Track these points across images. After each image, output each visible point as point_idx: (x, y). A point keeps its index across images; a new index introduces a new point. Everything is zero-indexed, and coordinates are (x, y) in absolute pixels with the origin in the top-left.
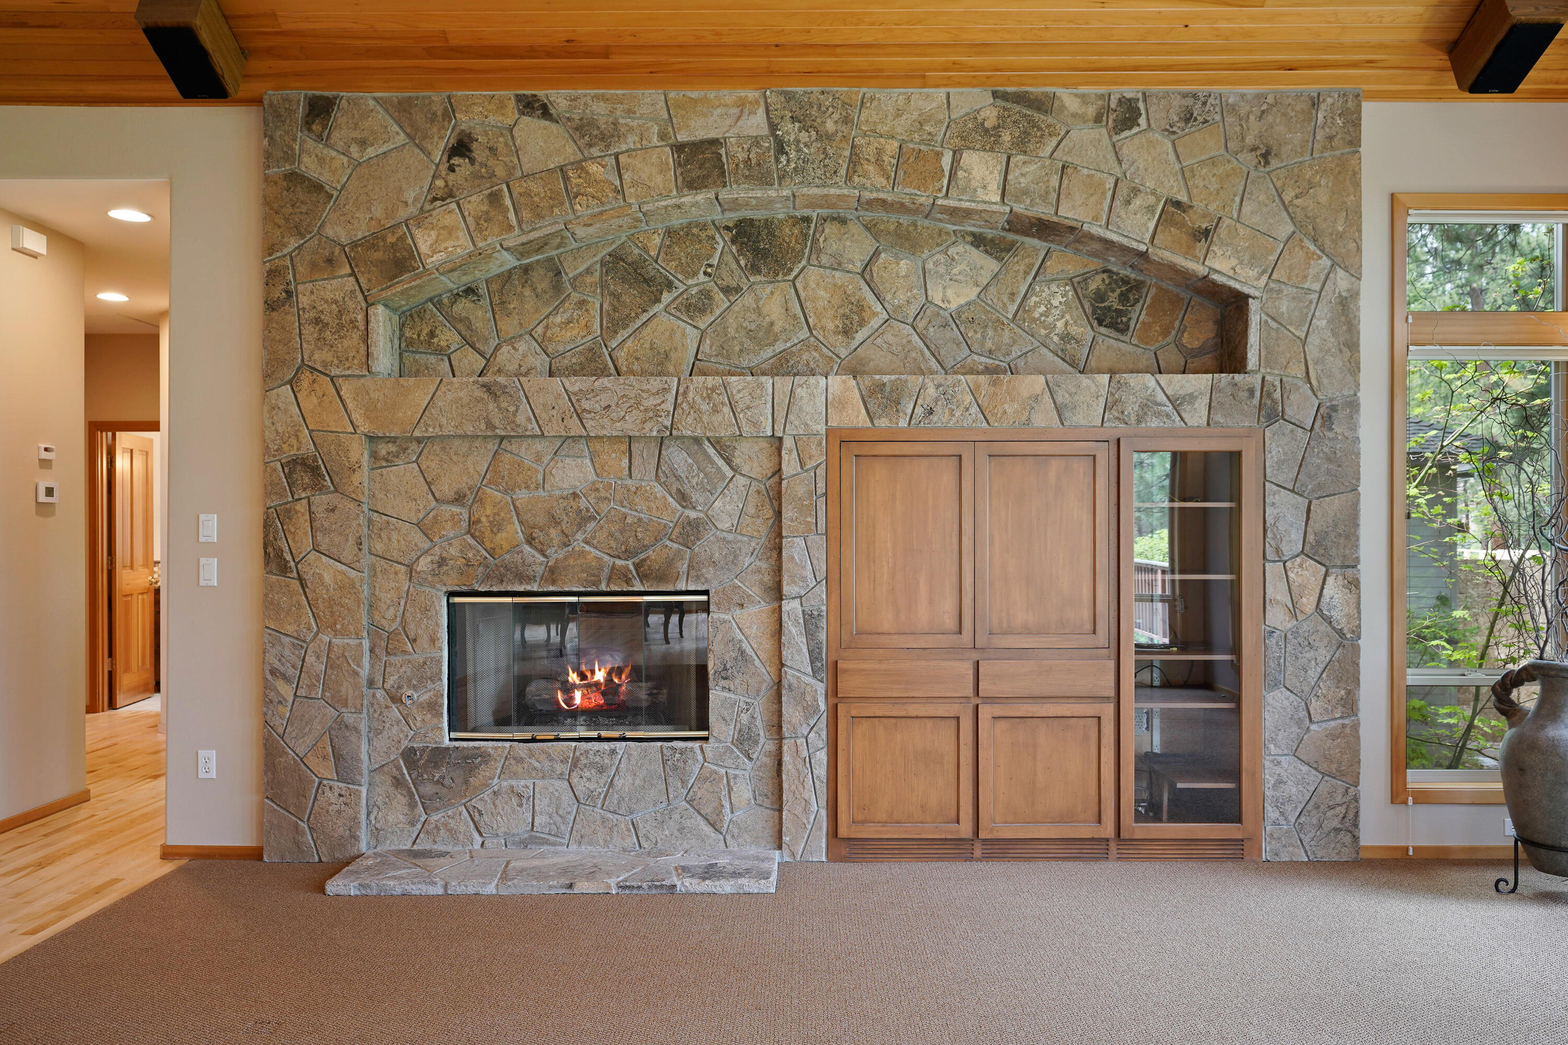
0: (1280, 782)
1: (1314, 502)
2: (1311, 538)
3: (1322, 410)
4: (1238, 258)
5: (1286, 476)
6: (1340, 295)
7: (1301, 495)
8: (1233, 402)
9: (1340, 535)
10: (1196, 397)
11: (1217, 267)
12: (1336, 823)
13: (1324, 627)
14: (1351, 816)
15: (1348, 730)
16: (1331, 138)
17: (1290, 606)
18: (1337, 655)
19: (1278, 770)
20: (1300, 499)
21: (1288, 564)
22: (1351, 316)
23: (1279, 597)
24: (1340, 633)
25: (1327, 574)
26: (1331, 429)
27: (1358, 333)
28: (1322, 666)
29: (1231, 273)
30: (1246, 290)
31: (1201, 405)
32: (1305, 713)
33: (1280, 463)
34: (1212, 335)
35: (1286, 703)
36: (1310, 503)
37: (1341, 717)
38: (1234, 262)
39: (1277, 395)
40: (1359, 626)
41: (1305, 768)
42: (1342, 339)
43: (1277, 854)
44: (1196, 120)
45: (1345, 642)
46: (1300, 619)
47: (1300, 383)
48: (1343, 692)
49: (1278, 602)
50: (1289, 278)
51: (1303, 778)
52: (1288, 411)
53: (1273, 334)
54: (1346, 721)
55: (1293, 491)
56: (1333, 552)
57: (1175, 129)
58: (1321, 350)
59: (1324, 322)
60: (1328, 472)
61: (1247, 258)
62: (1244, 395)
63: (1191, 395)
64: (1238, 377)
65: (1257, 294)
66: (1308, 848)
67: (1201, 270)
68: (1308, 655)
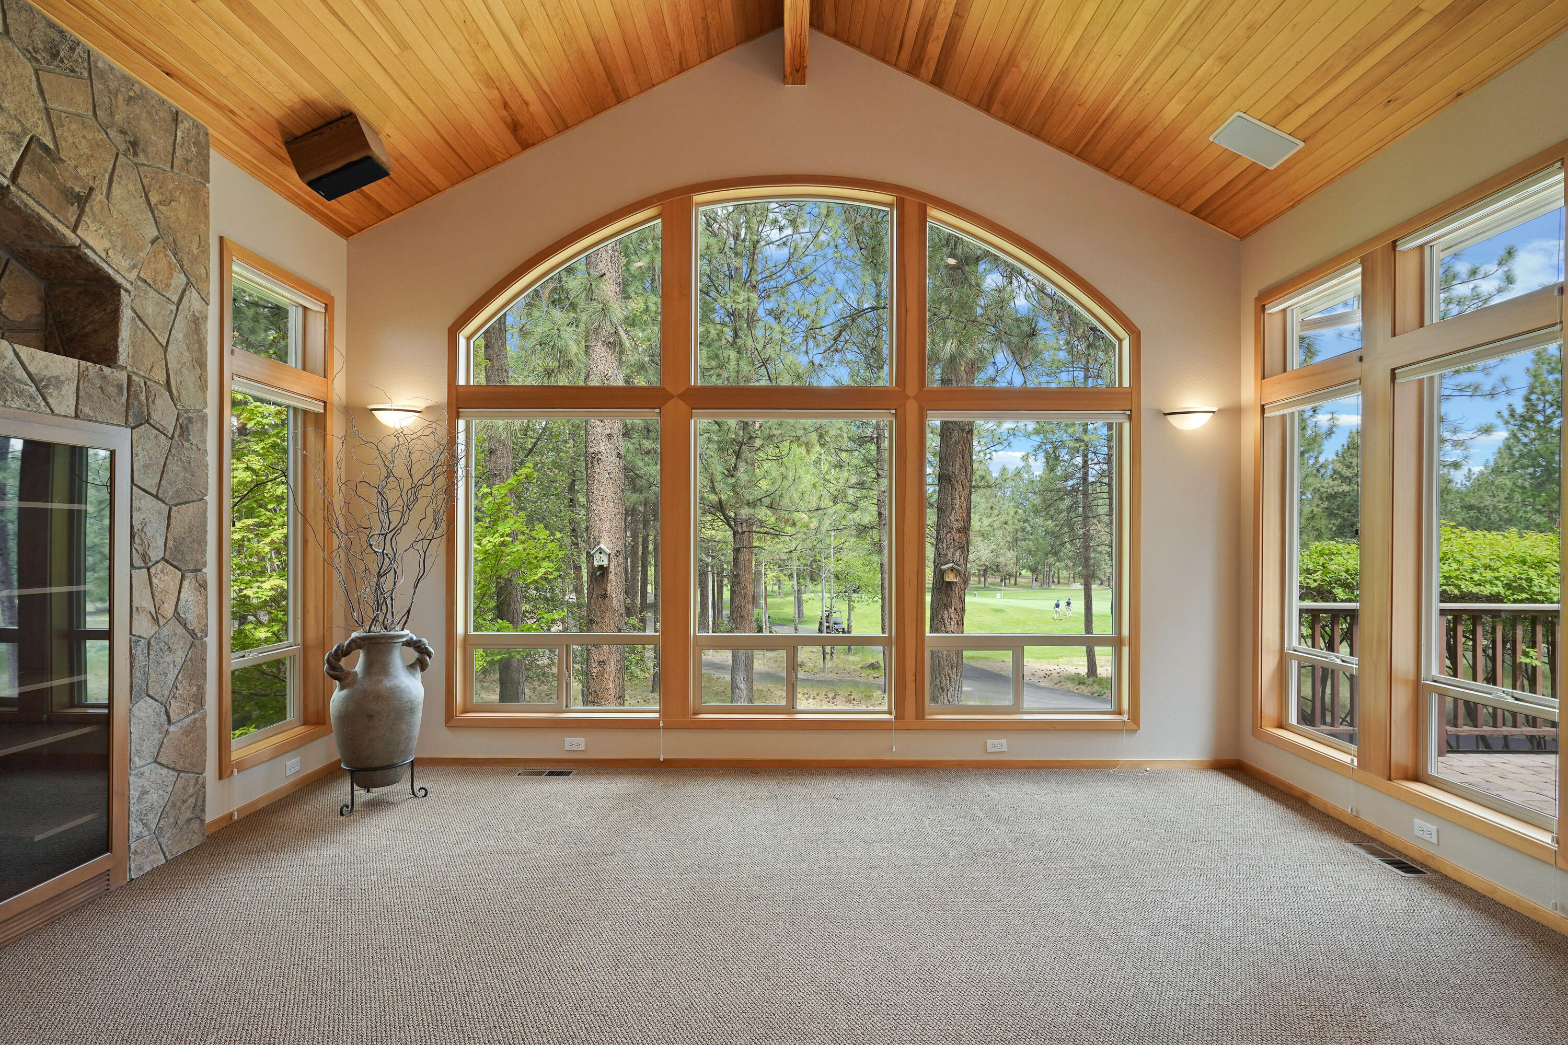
0: (144, 793)
1: (174, 508)
2: (171, 543)
3: (181, 421)
4: (111, 242)
5: (150, 482)
6: (194, 315)
7: (163, 502)
8: (101, 396)
9: (194, 541)
10: (63, 382)
11: (91, 243)
12: (188, 815)
13: (180, 630)
14: (199, 803)
15: (198, 723)
16: (187, 161)
17: (153, 612)
18: (189, 656)
19: (142, 782)
20: (162, 505)
21: (153, 570)
22: (202, 337)
23: (144, 605)
24: (193, 634)
25: (183, 576)
26: (188, 440)
27: (207, 354)
28: (179, 667)
29: (104, 255)
30: (118, 279)
31: (69, 391)
32: (165, 717)
33: (146, 466)
34: (38, 312)
35: (150, 711)
36: (170, 509)
37: (193, 713)
38: (107, 244)
39: (143, 397)
40: (206, 625)
41: (164, 771)
42: (195, 356)
43: (140, 869)
44: (62, 61)
45: (196, 641)
46: (161, 624)
47: (163, 390)
48: (195, 689)
49: (144, 609)
50: (154, 281)
51: (163, 782)
52: (153, 415)
53: (139, 333)
54: (197, 716)
55: (156, 497)
56: (188, 557)
57: (39, 57)
58: (179, 362)
59: (181, 335)
60: (184, 479)
61: (119, 244)
62: (112, 390)
63: (57, 378)
64: (107, 371)
65: (129, 287)
66: (165, 849)
67: (73, 239)
68: (168, 659)
